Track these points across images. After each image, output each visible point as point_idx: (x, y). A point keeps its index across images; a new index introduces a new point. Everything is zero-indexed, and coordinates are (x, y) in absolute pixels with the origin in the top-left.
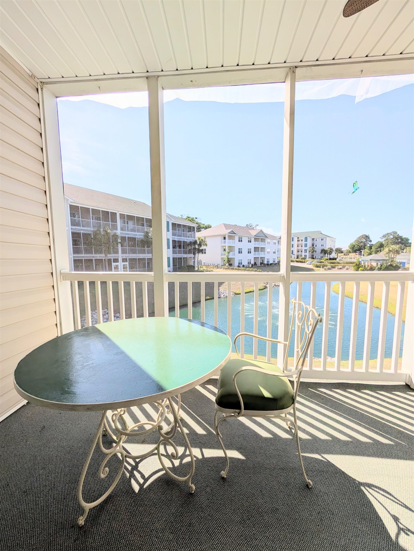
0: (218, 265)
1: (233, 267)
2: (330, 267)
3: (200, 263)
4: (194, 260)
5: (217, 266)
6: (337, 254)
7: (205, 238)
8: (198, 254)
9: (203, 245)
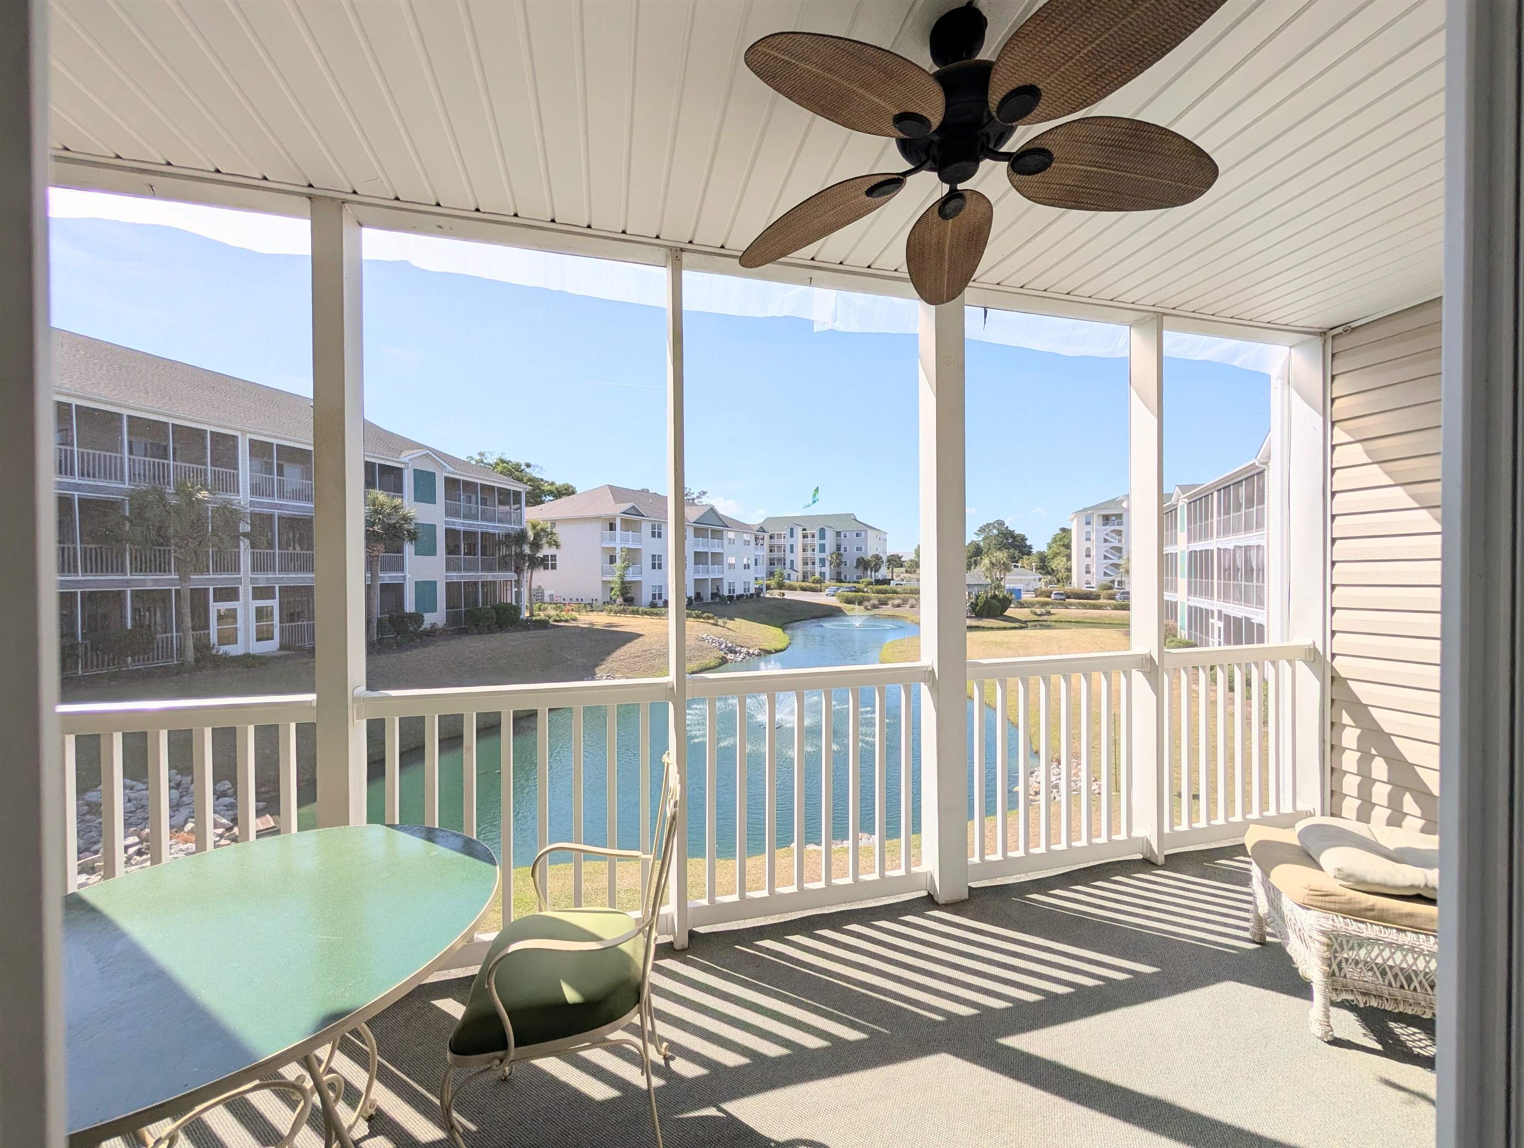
0: (595, 602)
1: (635, 608)
2: (876, 602)
3: (537, 595)
4: (519, 588)
5: (591, 605)
6: (892, 570)
7: (553, 524)
8: (529, 571)
9: (546, 546)
